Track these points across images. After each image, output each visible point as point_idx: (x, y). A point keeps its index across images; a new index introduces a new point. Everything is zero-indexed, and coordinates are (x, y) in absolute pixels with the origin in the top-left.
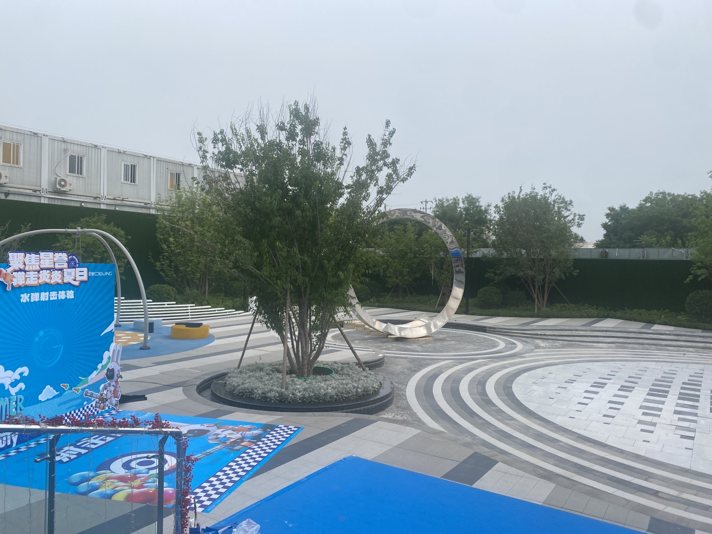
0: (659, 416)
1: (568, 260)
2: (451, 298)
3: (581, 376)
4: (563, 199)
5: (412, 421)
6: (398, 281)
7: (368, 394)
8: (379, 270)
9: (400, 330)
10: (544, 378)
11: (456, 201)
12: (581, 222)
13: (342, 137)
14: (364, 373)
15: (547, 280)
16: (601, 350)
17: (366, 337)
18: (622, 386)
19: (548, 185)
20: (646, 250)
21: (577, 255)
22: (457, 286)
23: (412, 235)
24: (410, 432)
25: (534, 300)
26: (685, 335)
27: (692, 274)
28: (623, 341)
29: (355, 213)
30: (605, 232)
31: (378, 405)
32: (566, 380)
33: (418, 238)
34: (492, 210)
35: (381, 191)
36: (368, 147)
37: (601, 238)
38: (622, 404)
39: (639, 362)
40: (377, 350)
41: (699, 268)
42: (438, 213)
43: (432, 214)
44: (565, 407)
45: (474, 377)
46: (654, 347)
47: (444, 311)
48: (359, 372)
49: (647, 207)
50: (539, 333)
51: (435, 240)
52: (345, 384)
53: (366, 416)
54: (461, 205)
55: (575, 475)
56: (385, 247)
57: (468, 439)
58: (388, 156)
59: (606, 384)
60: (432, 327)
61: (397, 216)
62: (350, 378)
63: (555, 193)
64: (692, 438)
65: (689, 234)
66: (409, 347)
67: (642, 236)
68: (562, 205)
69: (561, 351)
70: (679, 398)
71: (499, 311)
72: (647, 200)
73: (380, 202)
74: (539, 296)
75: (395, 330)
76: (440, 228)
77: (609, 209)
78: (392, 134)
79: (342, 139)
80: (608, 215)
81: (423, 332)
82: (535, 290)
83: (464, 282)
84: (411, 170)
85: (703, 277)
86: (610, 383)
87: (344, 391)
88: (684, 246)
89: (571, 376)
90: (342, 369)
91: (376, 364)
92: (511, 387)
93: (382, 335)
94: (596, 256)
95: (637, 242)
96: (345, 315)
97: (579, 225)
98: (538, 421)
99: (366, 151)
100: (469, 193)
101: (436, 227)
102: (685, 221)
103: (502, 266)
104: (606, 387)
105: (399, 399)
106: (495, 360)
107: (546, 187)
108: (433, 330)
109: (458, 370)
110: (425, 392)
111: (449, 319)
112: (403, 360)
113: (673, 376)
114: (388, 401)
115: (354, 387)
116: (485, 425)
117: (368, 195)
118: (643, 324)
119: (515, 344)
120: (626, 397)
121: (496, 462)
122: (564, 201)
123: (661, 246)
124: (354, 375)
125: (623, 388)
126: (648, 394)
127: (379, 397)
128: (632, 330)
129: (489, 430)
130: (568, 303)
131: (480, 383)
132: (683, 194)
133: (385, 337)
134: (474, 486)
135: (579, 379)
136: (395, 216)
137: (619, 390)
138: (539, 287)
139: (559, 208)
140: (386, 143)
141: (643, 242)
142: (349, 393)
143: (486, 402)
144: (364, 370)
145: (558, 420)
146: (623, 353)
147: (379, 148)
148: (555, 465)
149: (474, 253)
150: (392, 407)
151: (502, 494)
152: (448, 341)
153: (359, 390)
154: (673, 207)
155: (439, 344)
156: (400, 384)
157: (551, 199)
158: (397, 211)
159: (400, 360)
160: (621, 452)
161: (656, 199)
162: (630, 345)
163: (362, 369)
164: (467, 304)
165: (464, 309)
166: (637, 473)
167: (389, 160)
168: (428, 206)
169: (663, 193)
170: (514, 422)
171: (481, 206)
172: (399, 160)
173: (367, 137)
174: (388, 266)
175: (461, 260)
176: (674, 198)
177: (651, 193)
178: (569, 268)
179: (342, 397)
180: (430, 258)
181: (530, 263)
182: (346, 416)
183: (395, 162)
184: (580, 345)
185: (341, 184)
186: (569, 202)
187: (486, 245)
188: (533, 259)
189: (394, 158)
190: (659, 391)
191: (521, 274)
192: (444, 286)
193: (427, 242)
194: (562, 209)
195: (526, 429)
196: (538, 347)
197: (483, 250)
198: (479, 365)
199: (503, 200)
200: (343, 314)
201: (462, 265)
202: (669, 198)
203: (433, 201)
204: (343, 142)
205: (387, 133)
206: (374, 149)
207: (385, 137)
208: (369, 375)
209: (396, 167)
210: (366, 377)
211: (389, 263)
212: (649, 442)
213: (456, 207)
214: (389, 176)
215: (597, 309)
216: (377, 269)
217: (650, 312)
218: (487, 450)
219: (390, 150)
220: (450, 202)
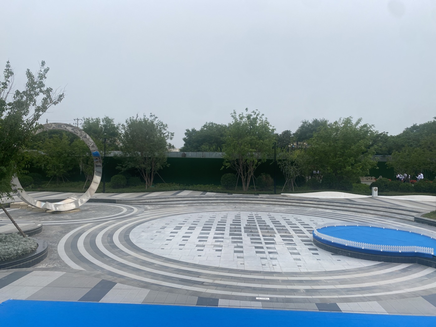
0: (206, 241)
1: (164, 158)
2: (92, 182)
3: (169, 224)
4: (162, 123)
5: (60, 267)
6: (55, 172)
7: (27, 253)
8: (41, 166)
9: (56, 206)
10: (148, 227)
11: (98, 121)
12: (172, 137)
13: (6, 68)
14: (24, 239)
15: (153, 170)
16: (181, 208)
17: (29, 213)
18: (190, 227)
19: (153, 114)
20: (205, 153)
21: (170, 156)
22: (96, 175)
23: (66, 141)
24: (58, 274)
25: (145, 182)
26: (220, 197)
27: (224, 165)
28: (192, 202)
29: (16, 124)
30: (184, 143)
31: (35, 260)
32: (161, 227)
33: (71, 143)
34: (121, 127)
35: (38, 110)
36: (28, 78)
37: (183, 146)
38: (189, 237)
39: (198, 213)
40: (36, 221)
41: (227, 162)
42: (86, 127)
43: (81, 128)
44: (159, 243)
45: (106, 233)
46: (206, 204)
47: (88, 192)
48: (20, 239)
49: (205, 130)
50: (147, 201)
51: (83, 145)
52: (7, 249)
53: (24, 269)
54: (102, 123)
55: (162, 282)
56: (46, 149)
57: (99, 272)
58: (43, 86)
59: (182, 227)
60: (79, 203)
61: (53, 127)
62: (11, 244)
63: (157, 119)
64: (221, 250)
65: (223, 145)
66: (62, 217)
67: (202, 146)
68: (162, 127)
69: (160, 211)
70: (216, 230)
71: (124, 189)
72: (205, 126)
73: (37, 117)
74: (148, 180)
75: (52, 207)
76: (86, 137)
77: (187, 130)
78: (46, 71)
79: (5, 70)
80: (186, 134)
81: (73, 206)
82: (146, 176)
83: (101, 172)
84: (61, 97)
85: (228, 167)
86: (184, 226)
87: (6, 254)
88: (221, 151)
89: (164, 225)
90: (6, 238)
91: (35, 232)
92: (129, 236)
93: (42, 211)
94: (180, 156)
95: (200, 149)
96: (8, 198)
97: (171, 139)
98: (144, 254)
99: (26, 80)
100: (107, 116)
101: (82, 136)
102: (222, 138)
103: (126, 162)
104: (182, 228)
105: (52, 254)
106: (120, 220)
107: (152, 116)
108: (80, 204)
109: (96, 229)
110: (72, 246)
111: (91, 197)
112: (57, 226)
113: (214, 219)
114: (43, 256)
115: (15, 250)
116: (110, 262)
117: (28, 111)
118: (202, 192)
119: (133, 209)
120: (191, 233)
121: (115, 283)
122: (162, 124)
123: (211, 151)
124: (16, 241)
125: (190, 228)
126: (202, 230)
127: (36, 254)
128: (196, 196)
129: (113, 264)
130: (164, 183)
131: (110, 235)
132: (221, 124)
133: (44, 212)
134: (100, 302)
135: (168, 226)
136: (52, 127)
137: (188, 229)
138: (148, 174)
139: (160, 128)
140: (42, 77)
141: (203, 149)
142: (11, 255)
143: (112, 247)
144: (24, 237)
145: (155, 252)
146: (192, 209)
147: (36, 79)
148: (152, 278)
149: (109, 154)
150: (46, 259)
151: (118, 303)
152: (90, 211)
153: (19, 252)
154: (217, 131)
155: (84, 213)
156: (54, 243)
157: (155, 122)
158: (53, 124)
159: (54, 226)
160: (187, 264)
161: (209, 126)
162: (195, 204)
163: (23, 236)
164: (104, 186)
165: (102, 189)
166: (194, 274)
167: (44, 89)
168: (79, 122)
169: (212, 123)
170: (129, 257)
171: (115, 125)
172: (52, 89)
173: (27, 70)
174: (48, 162)
175: (100, 158)
176: (217, 126)
177: (207, 122)
178: (165, 163)
179: (4, 258)
180: (79, 157)
181: (143, 160)
182: (7, 272)
183: (49, 91)
184: (170, 206)
185: (4, 102)
186: (165, 125)
187: (117, 149)
188: (145, 158)
189: (48, 88)
190: (207, 228)
191: (137, 167)
192: (89, 175)
193: (77, 146)
194: (162, 129)
195: (136, 260)
196: (146, 209)
197: (115, 152)
198: (110, 224)
199: (126, 122)
200: (6, 198)
201: (100, 161)
202: (215, 126)
203: (83, 119)
204: (6, 72)
205: (43, 70)
206: (33, 80)
207: (41, 73)
208: (28, 240)
209: (49, 94)
210: (25, 241)
211: (48, 160)
212: (201, 256)
213: (98, 124)
214: (45, 100)
215: (179, 185)
216: (39, 165)
217: (205, 186)
218: (110, 277)
219: (44, 81)
220: (94, 121)
